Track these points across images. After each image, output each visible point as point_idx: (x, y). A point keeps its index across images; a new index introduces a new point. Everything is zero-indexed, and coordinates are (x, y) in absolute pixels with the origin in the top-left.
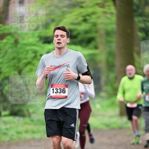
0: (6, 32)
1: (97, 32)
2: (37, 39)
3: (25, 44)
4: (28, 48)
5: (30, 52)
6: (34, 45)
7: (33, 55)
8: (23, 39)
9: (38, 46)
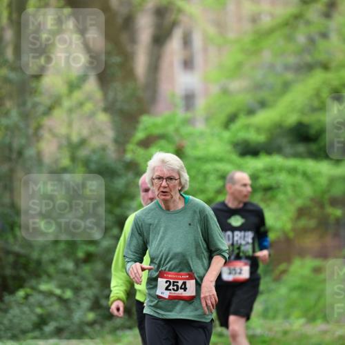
0: (156, 131)
3: (199, 159)
5: (212, 177)
6: (221, 160)
7: (220, 183)
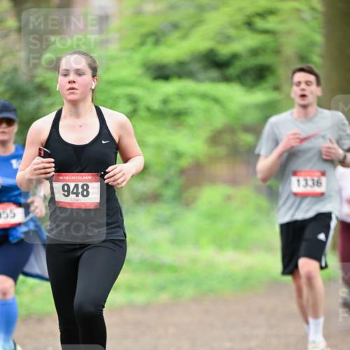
1: (277, 52)
2: (139, 71)
4: (119, 91)
8: (108, 69)
9: (142, 86)
